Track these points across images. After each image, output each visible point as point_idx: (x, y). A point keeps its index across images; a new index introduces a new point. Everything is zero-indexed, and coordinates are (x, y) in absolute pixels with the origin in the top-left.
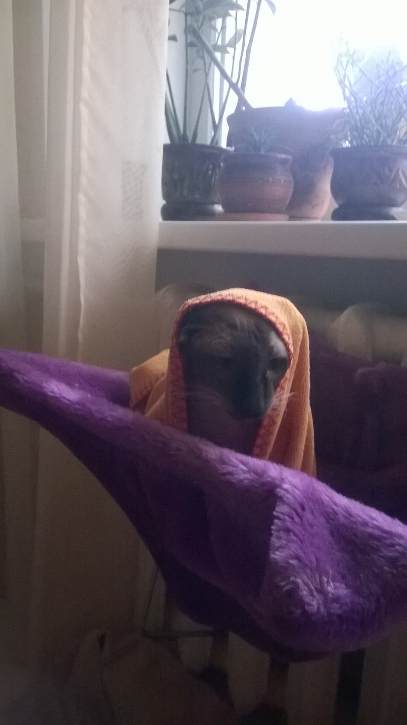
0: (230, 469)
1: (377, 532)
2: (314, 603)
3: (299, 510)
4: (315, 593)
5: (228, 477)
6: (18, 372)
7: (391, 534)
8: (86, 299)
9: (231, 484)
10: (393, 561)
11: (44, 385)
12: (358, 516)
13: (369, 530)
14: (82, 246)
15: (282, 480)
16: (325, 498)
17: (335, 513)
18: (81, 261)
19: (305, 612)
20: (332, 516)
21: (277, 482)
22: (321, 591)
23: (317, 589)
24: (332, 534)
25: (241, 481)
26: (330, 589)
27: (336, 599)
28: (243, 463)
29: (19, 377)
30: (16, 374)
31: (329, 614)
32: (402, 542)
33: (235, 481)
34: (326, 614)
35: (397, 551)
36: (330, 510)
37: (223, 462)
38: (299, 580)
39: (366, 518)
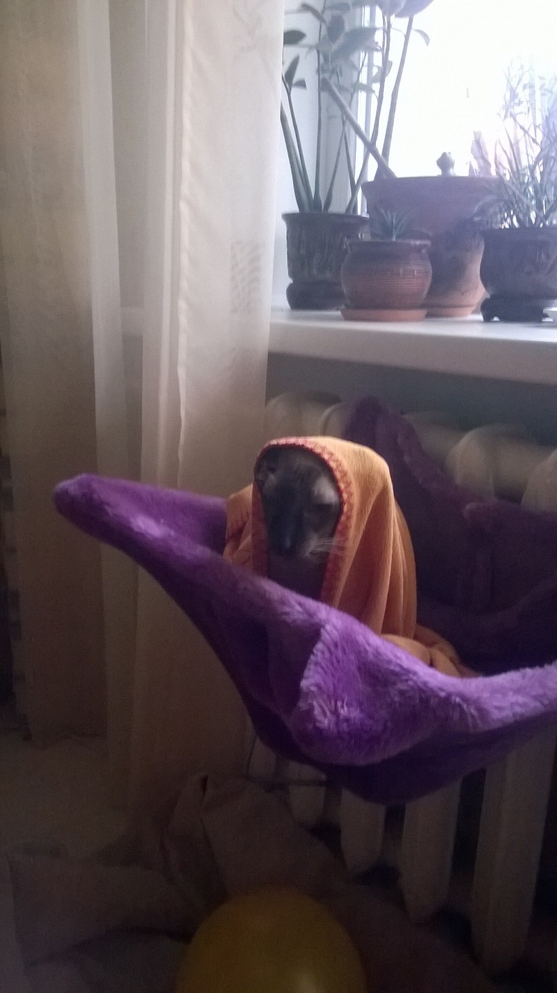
0: (287, 609)
1: (397, 669)
2: (326, 722)
3: (333, 649)
4: (328, 713)
5: (284, 617)
6: (108, 504)
7: (408, 671)
8: (187, 414)
9: (285, 622)
10: (402, 693)
11: (132, 520)
12: (385, 654)
13: (392, 667)
14: (182, 356)
15: (327, 621)
16: (360, 639)
17: (366, 651)
18: (182, 373)
19: (316, 728)
20: (363, 654)
21: (322, 623)
22: (335, 712)
23: (331, 712)
24: (359, 669)
25: (294, 621)
26: (344, 712)
27: (347, 720)
28: (300, 604)
29: (109, 510)
30: (107, 508)
31: (339, 732)
32: (415, 678)
33: (290, 621)
34: (335, 730)
35: (409, 686)
36: (362, 649)
37: (283, 602)
38: (315, 703)
39: (392, 657)
